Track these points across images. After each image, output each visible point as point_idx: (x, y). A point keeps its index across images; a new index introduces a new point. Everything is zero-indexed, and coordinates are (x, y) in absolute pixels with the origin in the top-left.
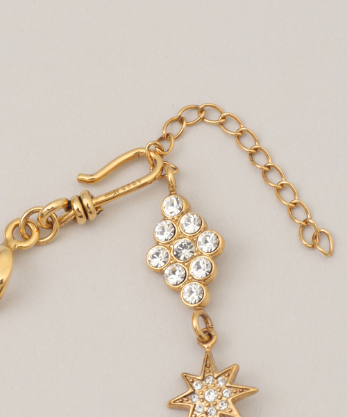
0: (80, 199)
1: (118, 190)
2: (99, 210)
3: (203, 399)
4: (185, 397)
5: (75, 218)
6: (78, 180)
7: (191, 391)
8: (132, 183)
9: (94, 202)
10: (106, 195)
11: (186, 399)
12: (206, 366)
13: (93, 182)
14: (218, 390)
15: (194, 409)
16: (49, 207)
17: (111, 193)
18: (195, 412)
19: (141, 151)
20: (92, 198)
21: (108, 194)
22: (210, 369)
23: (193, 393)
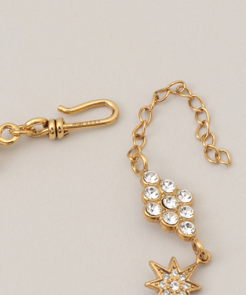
0: (55, 122)
1: (83, 123)
2: (66, 133)
3: (170, 283)
4: (163, 270)
5: (48, 134)
6: (58, 109)
7: (169, 271)
8: (94, 121)
9: (64, 126)
10: (73, 124)
11: (162, 272)
12: (189, 269)
13: (68, 113)
14: (181, 288)
15: (160, 281)
16: (33, 121)
17: (78, 123)
18: (159, 283)
19: (106, 102)
20: (64, 123)
21: (75, 124)
22: (189, 273)
23: (169, 273)
